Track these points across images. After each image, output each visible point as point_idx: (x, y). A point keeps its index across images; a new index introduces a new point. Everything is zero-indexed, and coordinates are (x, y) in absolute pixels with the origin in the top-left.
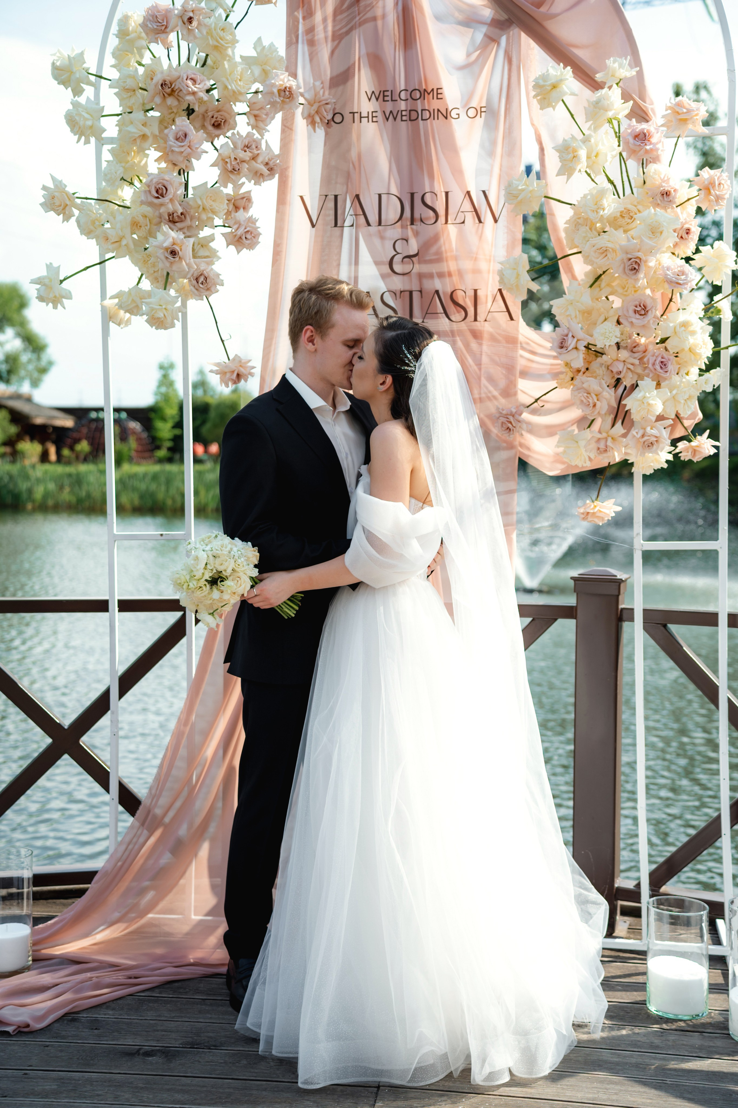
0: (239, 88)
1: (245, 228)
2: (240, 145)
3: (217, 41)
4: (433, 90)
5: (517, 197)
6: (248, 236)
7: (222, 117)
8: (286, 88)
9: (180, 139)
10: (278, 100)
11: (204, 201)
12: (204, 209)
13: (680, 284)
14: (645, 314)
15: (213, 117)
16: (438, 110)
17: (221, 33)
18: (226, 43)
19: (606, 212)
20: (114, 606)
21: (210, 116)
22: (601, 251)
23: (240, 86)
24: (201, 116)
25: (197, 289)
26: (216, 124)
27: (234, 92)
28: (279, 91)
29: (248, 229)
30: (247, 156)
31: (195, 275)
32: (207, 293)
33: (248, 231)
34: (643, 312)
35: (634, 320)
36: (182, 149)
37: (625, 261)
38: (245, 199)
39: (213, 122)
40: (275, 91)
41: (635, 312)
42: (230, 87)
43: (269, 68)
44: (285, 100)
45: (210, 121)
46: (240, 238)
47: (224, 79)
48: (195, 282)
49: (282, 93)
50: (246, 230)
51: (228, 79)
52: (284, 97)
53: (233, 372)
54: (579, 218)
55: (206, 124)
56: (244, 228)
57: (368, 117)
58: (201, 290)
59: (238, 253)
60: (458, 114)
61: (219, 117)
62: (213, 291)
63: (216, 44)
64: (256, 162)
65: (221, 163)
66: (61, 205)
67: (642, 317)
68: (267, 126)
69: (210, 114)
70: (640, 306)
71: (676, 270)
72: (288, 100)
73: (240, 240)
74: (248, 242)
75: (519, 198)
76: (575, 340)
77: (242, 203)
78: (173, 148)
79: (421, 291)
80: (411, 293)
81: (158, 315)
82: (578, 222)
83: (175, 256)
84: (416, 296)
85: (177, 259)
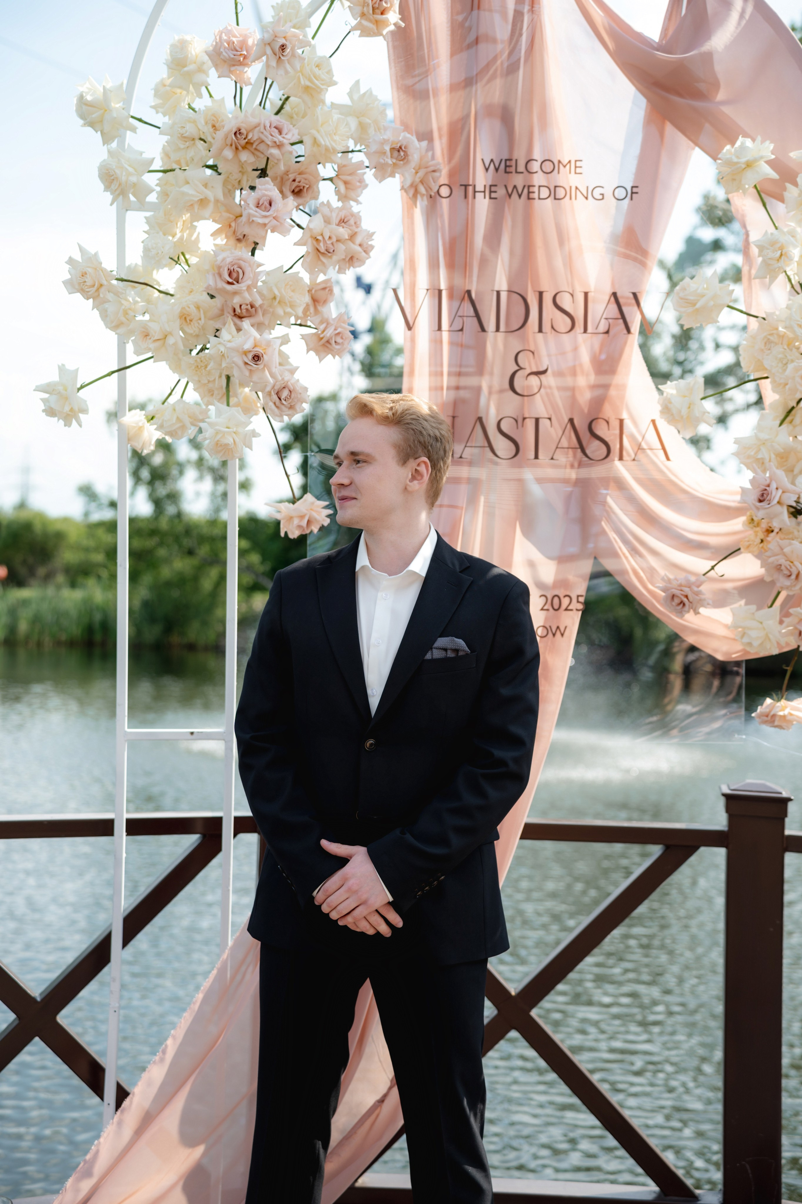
0: (334, 144)
1: (335, 329)
2: (335, 219)
3: (310, 80)
4: (570, 162)
5: (695, 304)
6: (339, 340)
7: (306, 182)
8: (400, 147)
9: (263, 207)
10: (390, 162)
11: (283, 291)
12: (280, 301)
15: (294, 180)
16: (577, 188)
17: (316, 70)
18: (322, 84)
20: (120, 828)
21: (291, 180)
23: (335, 141)
24: (279, 179)
25: (277, 407)
26: (296, 190)
27: (327, 149)
28: (392, 149)
29: (339, 330)
30: (343, 232)
31: (277, 388)
32: (290, 412)
33: (339, 334)
36: (266, 221)
38: (327, 290)
39: (293, 188)
40: (387, 148)
42: (323, 143)
43: (368, 121)
44: (398, 162)
45: (291, 185)
46: (328, 342)
47: (314, 132)
48: (275, 397)
49: (396, 154)
50: (337, 332)
51: (318, 131)
52: (396, 159)
53: (302, 517)
54: (772, 334)
55: (284, 190)
56: (333, 328)
57: (484, 192)
58: (283, 407)
59: (320, 361)
60: (603, 195)
61: (303, 181)
62: (298, 409)
63: (308, 83)
64: (354, 243)
65: (310, 241)
66: (94, 286)
68: (359, 196)
69: (292, 176)
72: (402, 162)
73: (328, 345)
74: (337, 347)
75: (698, 306)
76: (780, 491)
77: (321, 295)
78: (254, 219)
79: (550, 419)
80: (537, 420)
81: (225, 441)
82: (769, 339)
83: (258, 363)
84: (544, 424)
85: (261, 367)
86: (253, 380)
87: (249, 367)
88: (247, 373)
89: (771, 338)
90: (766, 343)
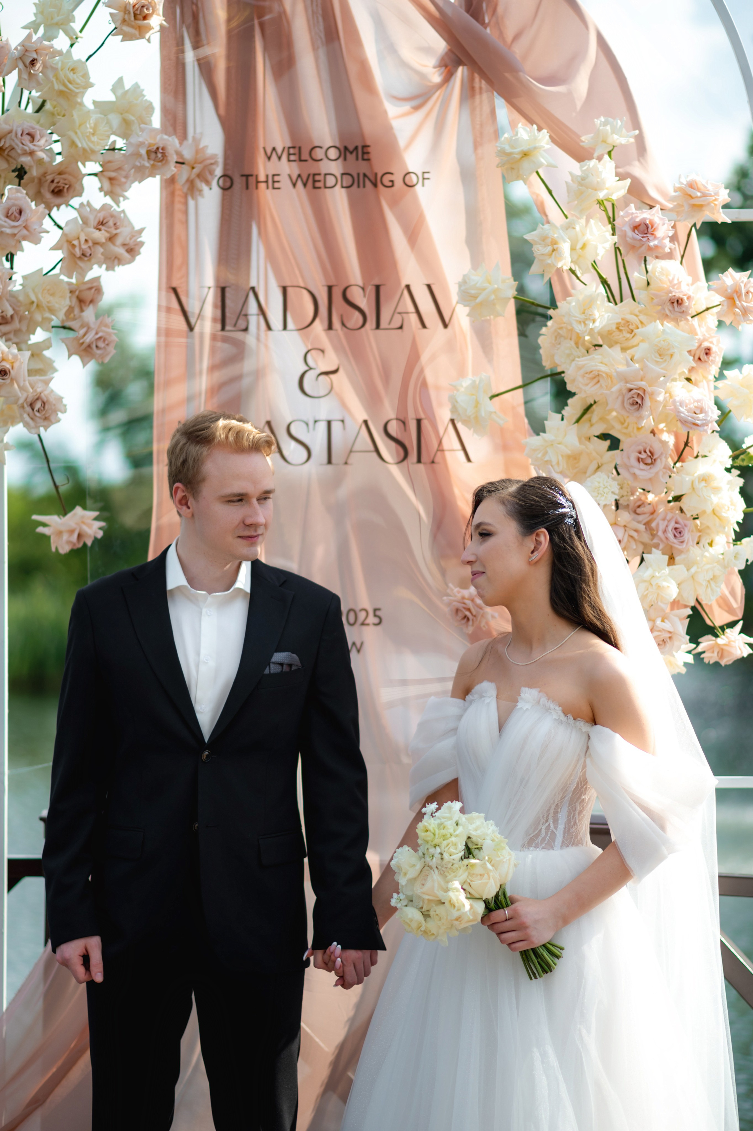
0: (91, 146)
1: (98, 334)
2: (93, 222)
3: (65, 85)
4: (356, 148)
5: (476, 297)
6: (102, 345)
7: (65, 182)
8: (158, 148)
9: (13, 216)
10: (147, 164)
11: (40, 296)
12: (38, 306)
13: (697, 425)
14: (652, 463)
15: (53, 181)
16: (365, 175)
17: (71, 75)
18: (75, 88)
19: (597, 324)
21: (49, 181)
22: (591, 375)
23: (93, 142)
24: (36, 179)
25: (31, 419)
26: (56, 190)
27: (84, 150)
28: (149, 152)
29: (102, 335)
30: (102, 236)
31: (29, 400)
33: (102, 338)
34: (649, 461)
35: (637, 472)
36: (16, 231)
37: (625, 391)
38: (94, 289)
39: (52, 188)
40: (143, 151)
41: (639, 460)
42: (80, 145)
43: (132, 118)
44: (156, 163)
45: (49, 186)
46: (91, 347)
47: (71, 133)
48: (28, 409)
49: (153, 156)
50: (99, 337)
51: (76, 133)
52: (155, 160)
53: (73, 531)
54: (562, 328)
55: (43, 191)
56: (96, 333)
57: (267, 182)
58: (38, 419)
59: (84, 366)
60: (393, 181)
61: (62, 181)
62: (53, 420)
63: (60, 88)
64: (113, 244)
65: (65, 245)
67: (649, 467)
68: (126, 192)
69: (49, 178)
70: (645, 452)
71: (692, 406)
72: (161, 163)
73: (91, 350)
75: (479, 300)
77: (89, 295)
78: (3, 229)
79: (343, 421)
80: (329, 423)
82: (559, 333)
84: (336, 427)
89: (561, 332)
90: (556, 337)
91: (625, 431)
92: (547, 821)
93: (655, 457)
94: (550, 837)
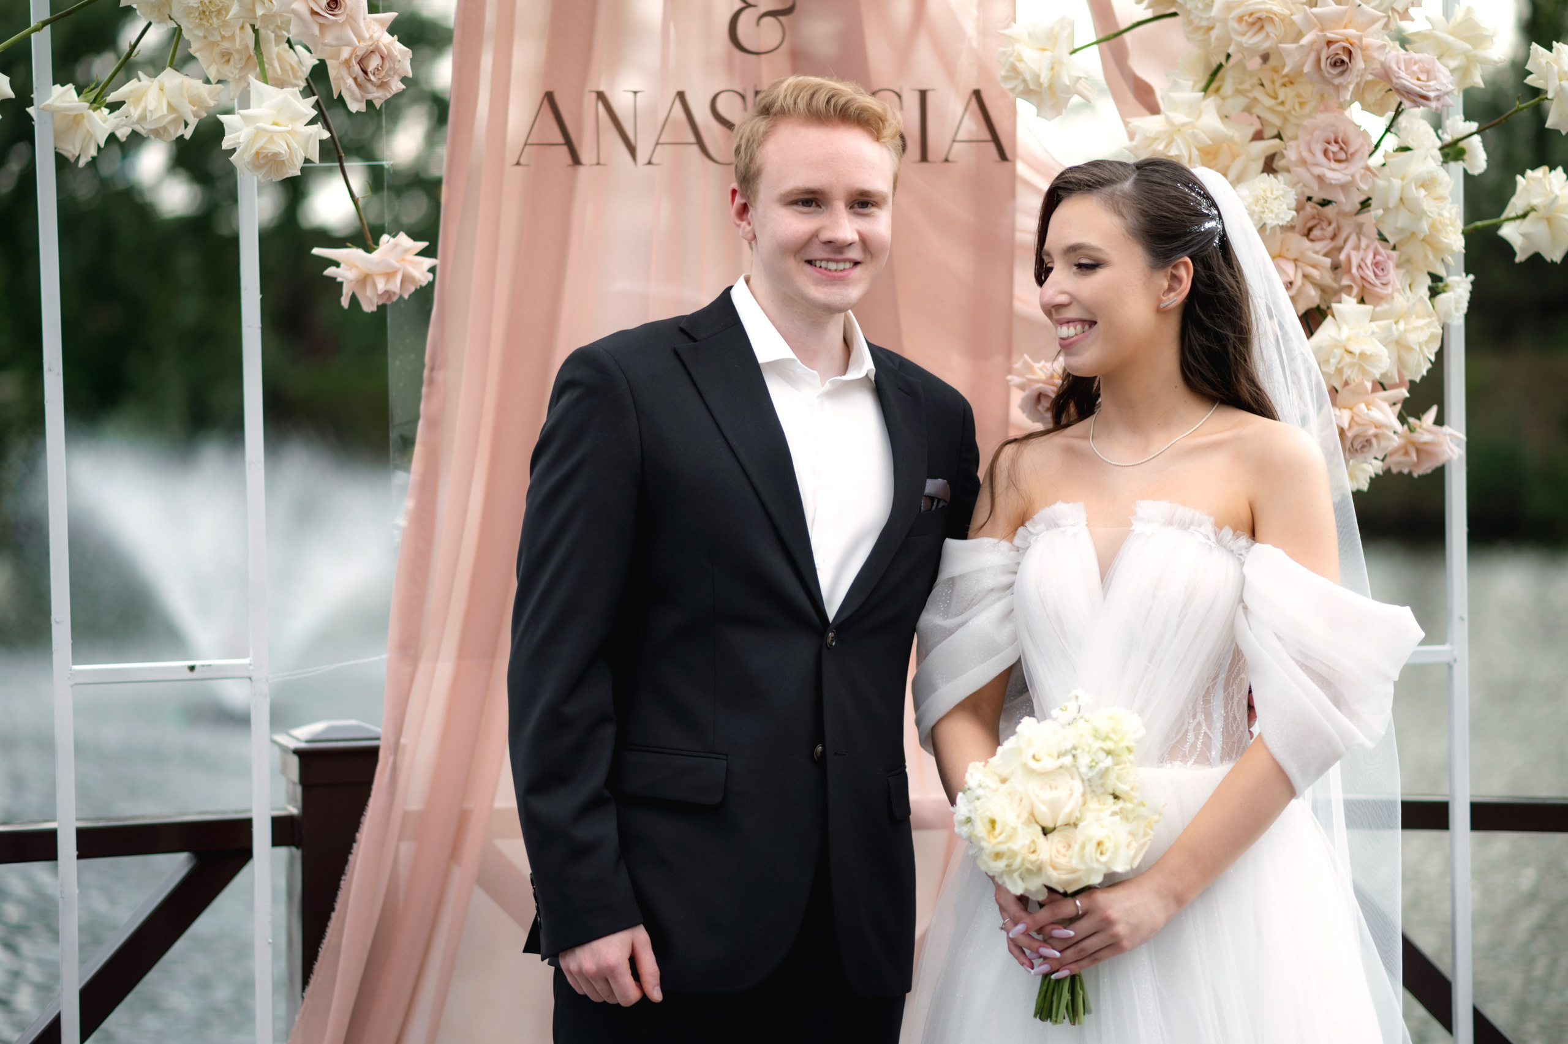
13: (1427, 98)
14: (1347, 160)
34: (1342, 156)
35: (1327, 173)
37: (1321, 45)
70: (1337, 143)
81: (274, 148)
83: (337, 12)
85: (341, 19)
86: (326, 41)
87: (321, 20)
88: (316, 30)
91: (1280, 108)
92: (1194, 716)
93: (1351, 150)
94: (1203, 743)
